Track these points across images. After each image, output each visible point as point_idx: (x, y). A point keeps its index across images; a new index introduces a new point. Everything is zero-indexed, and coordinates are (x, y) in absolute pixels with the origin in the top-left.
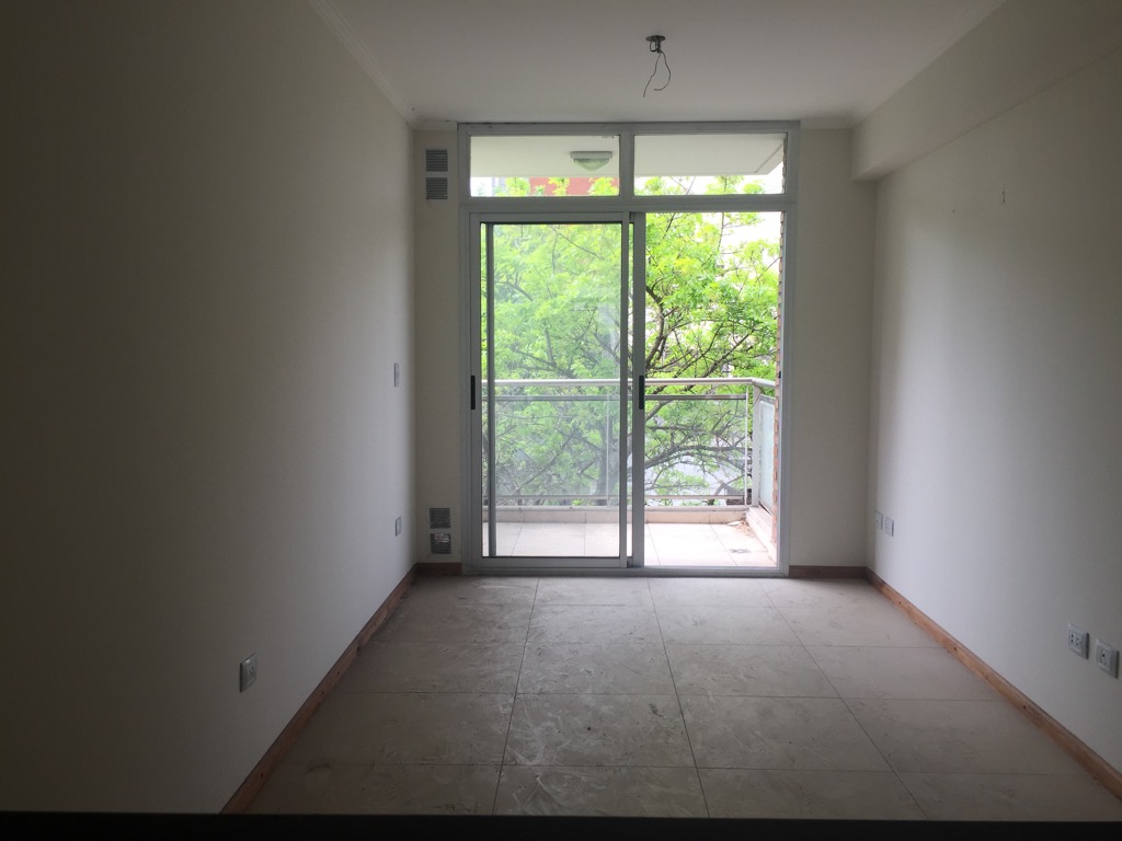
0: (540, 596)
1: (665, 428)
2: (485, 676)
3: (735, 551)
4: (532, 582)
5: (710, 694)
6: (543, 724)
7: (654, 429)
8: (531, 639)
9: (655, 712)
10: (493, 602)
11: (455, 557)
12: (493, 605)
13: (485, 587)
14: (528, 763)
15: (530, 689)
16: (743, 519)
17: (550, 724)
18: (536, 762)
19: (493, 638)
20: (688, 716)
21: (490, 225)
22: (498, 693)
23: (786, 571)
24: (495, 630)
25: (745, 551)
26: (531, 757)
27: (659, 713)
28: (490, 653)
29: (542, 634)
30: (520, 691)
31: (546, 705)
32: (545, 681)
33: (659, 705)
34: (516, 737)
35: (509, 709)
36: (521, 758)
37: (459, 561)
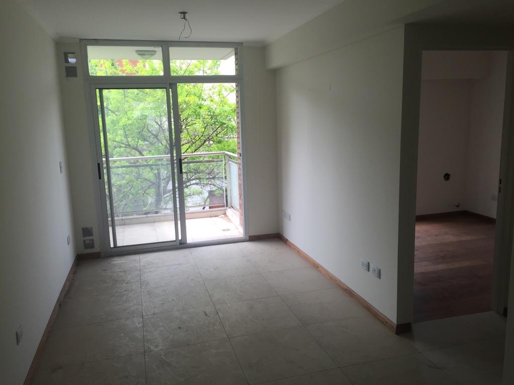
0: (142, 264)
2: (125, 310)
3: (224, 230)
4: (137, 257)
5: (227, 302)
6: (159, 329)
8: (143, 287)
9: (206, 315)
10: (120, 270)
11: (97, 249)
12: (121, 272)
13: (114, 262)
14: (157, 350)
15: (149, 313)
16: (225, 214)
17: (162, 329)
18: (160, 348)
19: (125, 289)
20: (220, 314)
21: (101, 90)
22: (134, 317)
23: (248, 238)
24: (125, 285)
25: (228, 230)
26: (156, 347)
27: (208, 315)
28: (125, 297)
29: (148, 284)
30: (144, 314)
31: (158, 319)
32: (154, 308)
33: (207, 311)
34: (148, 338)
35: (141, 325)
36: (152, 348)
37: (99, 251)
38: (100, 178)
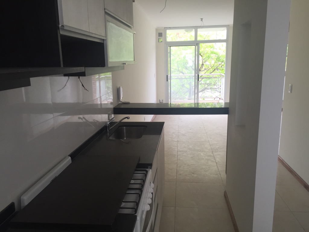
1: (203, 84)
7: (201, 84)
21: (170, 46)
38: (167, 81)
